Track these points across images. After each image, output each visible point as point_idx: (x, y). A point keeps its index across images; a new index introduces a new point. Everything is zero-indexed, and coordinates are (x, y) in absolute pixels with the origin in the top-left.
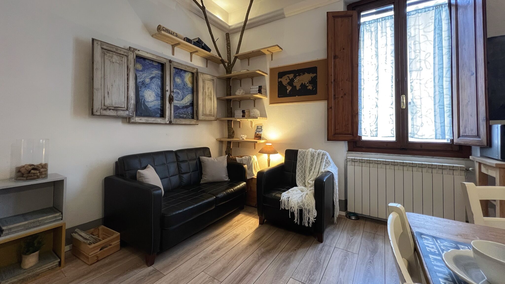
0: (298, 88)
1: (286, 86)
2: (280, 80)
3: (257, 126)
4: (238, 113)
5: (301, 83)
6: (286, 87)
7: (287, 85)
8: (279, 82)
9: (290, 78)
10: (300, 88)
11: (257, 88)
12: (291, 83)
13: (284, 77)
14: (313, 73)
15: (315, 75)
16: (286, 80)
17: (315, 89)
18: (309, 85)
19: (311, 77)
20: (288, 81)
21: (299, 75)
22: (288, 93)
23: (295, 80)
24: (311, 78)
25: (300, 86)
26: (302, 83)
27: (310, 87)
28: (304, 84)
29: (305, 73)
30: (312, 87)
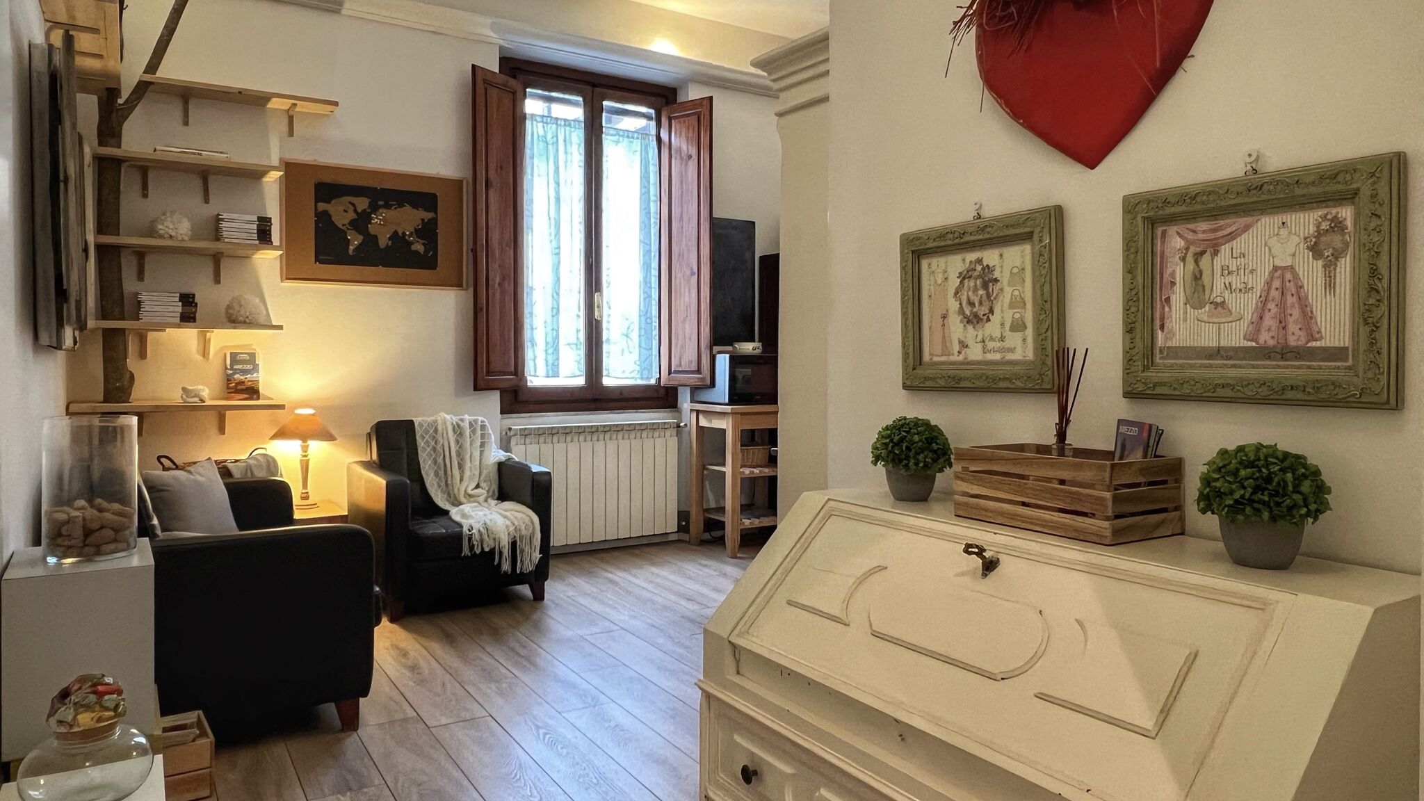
0: (383, 242)
1: (344, 231)
2: (322, 206)
3: (233, 355)
5: (393, 230)
6: (346, 233)
7: (348, 229)
8: (317, 214)
9: (359, 210)
10: (390, 244)
12: (361, 222)
13: (336, 200)
14: (427, 210)
15: (431, 215)
16: (346, 211)
18: (417, 239)
19: (422, 219)
20: (352, 215)
21: (388, 206)
22: (351, 252)
23: (372, 219)
24: (420, 222)
25: (390, 239)
26: (396, 231)
27: (419, 247)
28: (401, 235)
30: (425, 247)
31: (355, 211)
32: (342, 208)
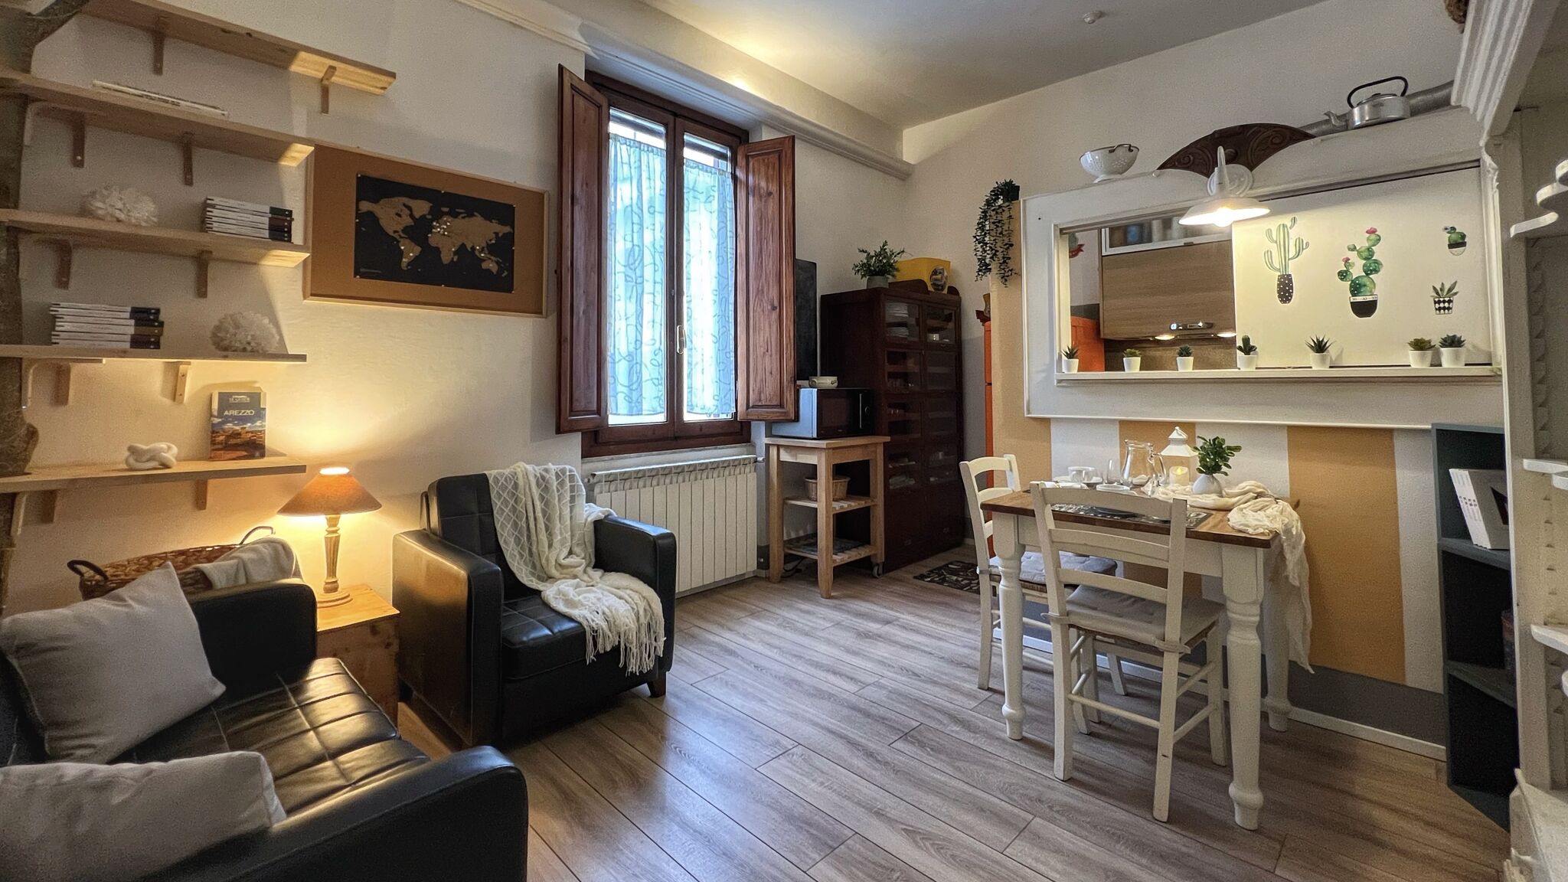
0: (446, 257)
1: (395, 239)
2: (366, 206)
3: (223, 397)
5: (460, 244)
6: (398, 242)
7: (401, 237)
8: (358, 215)
9: (417, 215)
10: (455, 260)
12: (419, 231)
13: (385, 200)
14: (502, 223)
15: (507, 229)
16: (400, 216)
17: (506, 273)
18: (489, 256)
19: (495, 233)
20: (407, 221)
21: (455, 215)
22: (404, 266)
23: (434, 227)
24: (494, 235)
25: (455, 253)
26: (464, 244)
27: (491, 266)
28: (469, 249)
29: (476, 213)
30: (499, 267)
31: (412, 216)
32: (395, 211)
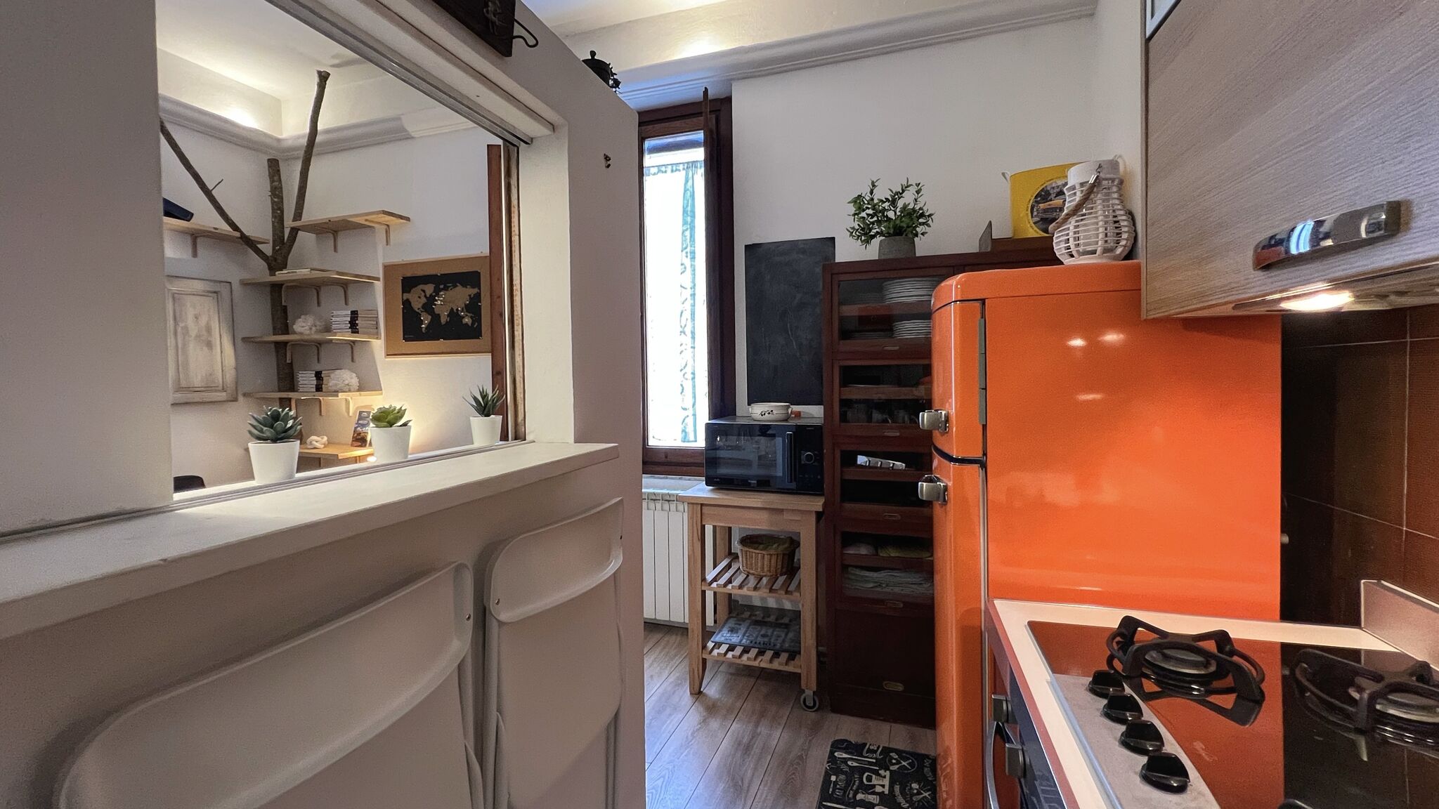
0: (444, 319)
1: (419, 313)
2: (406, 296)
4: (306, 379)
5: (450, 309)
6: (420, 315)
7: (422, 312)
8: (403, 302)
9: (427, 295)
10: (448, 320)
11: (345, 316)
13: (414, 289)
14: (473, 287)
15: (476, 290)
16: (419, 297)
17: (477, 323)
18: (466, 313)
19: (470, 295)
20: (424, 300)
21: (446, 289)
22: (424, 330)
23: (436, 301)
24: (468, 298)
25: (448, 316)
26: (452, 309)
27: (468, 320)
28: (455, 312)
29: (458, 284)
30: (472, 319)
31: (425, 296)
32: (417, 296)
